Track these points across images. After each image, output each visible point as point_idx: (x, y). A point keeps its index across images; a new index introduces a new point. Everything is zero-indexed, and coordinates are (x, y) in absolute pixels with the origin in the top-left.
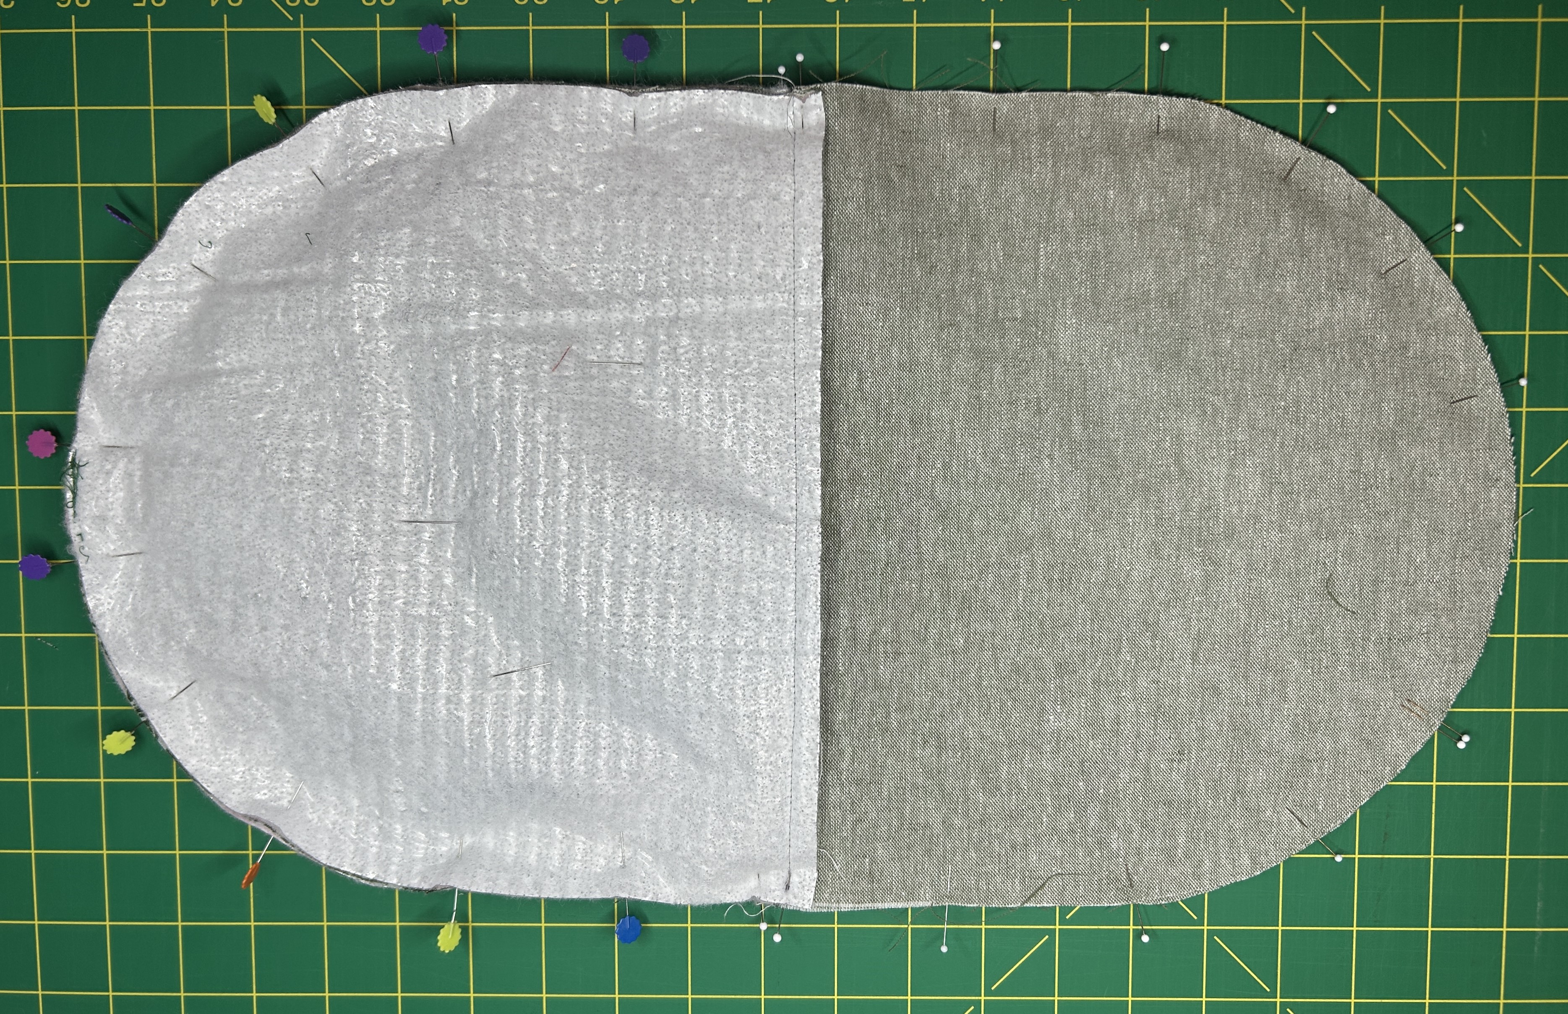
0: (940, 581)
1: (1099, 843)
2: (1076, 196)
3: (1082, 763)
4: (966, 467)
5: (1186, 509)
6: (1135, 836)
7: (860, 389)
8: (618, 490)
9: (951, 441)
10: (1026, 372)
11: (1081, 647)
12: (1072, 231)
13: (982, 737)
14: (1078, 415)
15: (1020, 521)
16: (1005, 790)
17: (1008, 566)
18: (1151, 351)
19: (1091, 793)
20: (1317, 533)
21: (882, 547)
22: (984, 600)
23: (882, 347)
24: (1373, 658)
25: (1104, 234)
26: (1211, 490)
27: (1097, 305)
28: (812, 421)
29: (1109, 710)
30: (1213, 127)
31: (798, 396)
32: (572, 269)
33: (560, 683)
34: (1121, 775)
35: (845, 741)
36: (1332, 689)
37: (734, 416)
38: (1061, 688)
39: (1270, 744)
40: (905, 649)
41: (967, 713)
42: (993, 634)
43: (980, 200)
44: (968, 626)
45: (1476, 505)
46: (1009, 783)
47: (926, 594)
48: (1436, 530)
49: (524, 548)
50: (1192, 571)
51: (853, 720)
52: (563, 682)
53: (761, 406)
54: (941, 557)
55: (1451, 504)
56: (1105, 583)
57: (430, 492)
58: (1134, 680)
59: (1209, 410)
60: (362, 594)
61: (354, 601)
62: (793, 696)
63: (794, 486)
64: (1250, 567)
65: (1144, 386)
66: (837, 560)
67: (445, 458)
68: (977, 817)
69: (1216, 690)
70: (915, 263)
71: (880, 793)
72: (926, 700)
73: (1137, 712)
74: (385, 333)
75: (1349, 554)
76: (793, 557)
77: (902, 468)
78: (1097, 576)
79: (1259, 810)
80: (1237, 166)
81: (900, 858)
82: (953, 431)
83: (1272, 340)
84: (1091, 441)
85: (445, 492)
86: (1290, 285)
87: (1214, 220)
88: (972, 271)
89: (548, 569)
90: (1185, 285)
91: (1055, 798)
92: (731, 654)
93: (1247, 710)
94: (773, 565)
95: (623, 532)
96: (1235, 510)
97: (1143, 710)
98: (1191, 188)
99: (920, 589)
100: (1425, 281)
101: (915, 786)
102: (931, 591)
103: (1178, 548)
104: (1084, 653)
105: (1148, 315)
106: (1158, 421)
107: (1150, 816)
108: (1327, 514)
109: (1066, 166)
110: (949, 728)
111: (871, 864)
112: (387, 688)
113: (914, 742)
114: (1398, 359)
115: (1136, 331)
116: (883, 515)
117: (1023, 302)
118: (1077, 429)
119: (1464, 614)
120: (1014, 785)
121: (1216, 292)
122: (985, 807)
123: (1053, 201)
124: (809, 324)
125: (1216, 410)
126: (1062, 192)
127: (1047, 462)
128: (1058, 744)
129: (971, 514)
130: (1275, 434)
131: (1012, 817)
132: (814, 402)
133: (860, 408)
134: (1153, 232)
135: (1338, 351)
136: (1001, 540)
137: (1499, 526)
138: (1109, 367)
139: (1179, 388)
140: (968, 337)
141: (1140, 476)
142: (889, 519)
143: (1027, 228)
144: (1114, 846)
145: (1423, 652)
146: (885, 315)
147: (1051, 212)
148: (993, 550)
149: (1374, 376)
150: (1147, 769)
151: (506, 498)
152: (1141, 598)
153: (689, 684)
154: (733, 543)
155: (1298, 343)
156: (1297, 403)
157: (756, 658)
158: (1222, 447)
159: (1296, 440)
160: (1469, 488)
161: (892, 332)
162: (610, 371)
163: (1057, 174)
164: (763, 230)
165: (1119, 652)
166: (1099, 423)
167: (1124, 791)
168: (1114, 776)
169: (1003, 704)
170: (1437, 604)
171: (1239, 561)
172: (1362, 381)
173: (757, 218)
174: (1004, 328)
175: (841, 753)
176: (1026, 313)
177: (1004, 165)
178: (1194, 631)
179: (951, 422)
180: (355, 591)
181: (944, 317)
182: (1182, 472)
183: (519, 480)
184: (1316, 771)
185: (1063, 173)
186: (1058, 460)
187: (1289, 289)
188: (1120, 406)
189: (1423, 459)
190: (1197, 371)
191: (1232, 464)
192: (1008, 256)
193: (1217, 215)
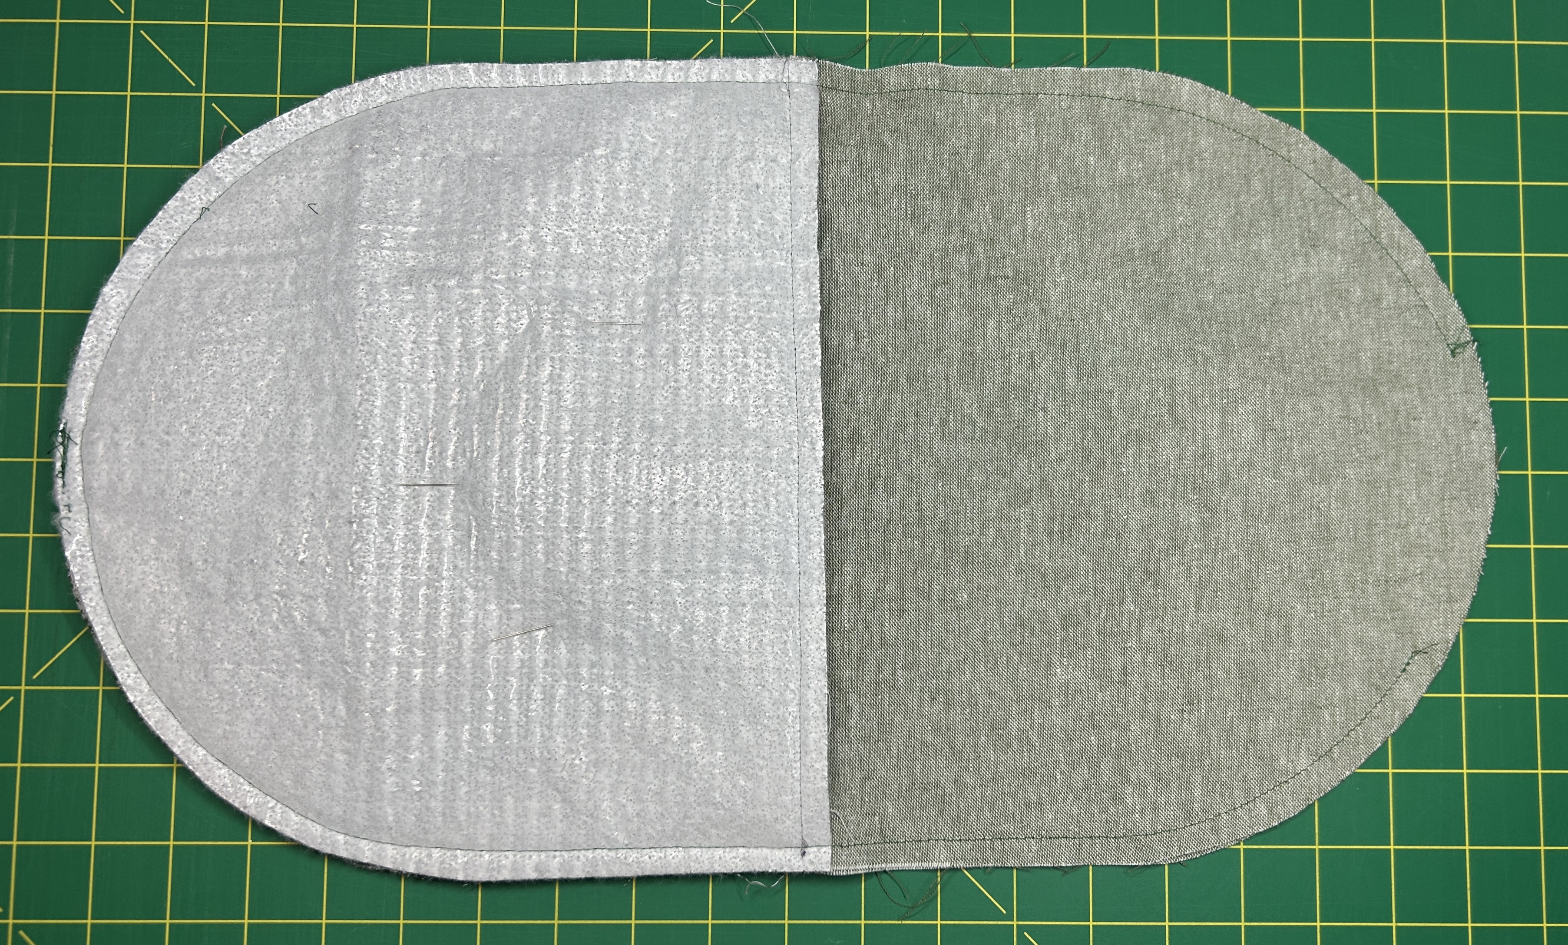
0: (942, 537)
1: (1114, 799)
2: (1059, 162)
3: (1092, 716)
4: (962, 422)
5: (1180, 458)
6: (1150, 790)
7: (857, 348)
8: (620, 446)
9: (947, 397)
10: (1019, 327)
11: (1085, 598)
12: (1057, 194)
13: (991, 693)
14: (1072, 367)
15: (1017, 475)
16: (1016, 746)
17: (1008, 519)
18: (1140, 304)
19: (1103, 746)
20: (1311, 479)
21: (884, 505)
22: (987, 555)
23: (877, 307)
24: (1373, 600)
25: (1088, 197)
26: (1206, 438)
27: (1085, 262)
28: (813, 374)
29: (1117, 662)
30: (1185, 98)
31: (799, 350)
32: (573, 231)
33: (562, 645)
34: (1132, 727)
35: (853, 698)
36: (1336, 631)
37: (735, 371)
38: (1066, 640)
39: (1278, 690)
40: (910, 606)
41: (974, 667)
42: (997, 589)
43: (968, 166)
44: (971, 581)
45: (1458, 447)
46: (1020, 741)
47: (929, 550)
48: (1424, 471)
49: (527, 507)
50: (1190, 517)
51: (860, 677)
52: (566, 644)
53: (762, 361)
54: (942, 513)
55: (1435, 447)
56: (1104, 534)
57: (429, 454)
58: (1139, 629)
59: (1200, 359)
60: (360, 557)
61: (352, 565)
62: (799, 649)
63: (796, 439)
64: (1246, 512)
65: (1135, 339)
66: (839, 518)
67: (445, 419)
68: (989, 776)
69: (1221, 638)
70: (908, 223)
71: (888, 750)
72: (931, 656)
73: (1144, 662)
74: (387, 296)
75: (1343, 498)
76: (796, 510)
77: (902, 427)
78: (1097, 525)
79: (1272, 758)
80: (1208, 134)
81: (912, 818)
82: (948, 387)
83: (1251, 295)
84: (1085, 392)
85: (444, 454)
86: (1266, 243)
87: (1189, 184)
88: (963, 231)
89: (551, 527)
90: (1166, 245)
91: (1067, 754)
92: (736, 605)
93: (1253, 657)
94: (776, 518)
95: (624, 488)
96: (1229, 456)
97: (1150, 659)
98: (1166, 154)
99: (923, 546)
100: (1391, 236)
101: (924, 744)
102: (933, 547)
103: (1173, 496)
104: (1088, 604)
105: (1134, 271)
106: (1151, 370)
107: (1164, 768)
108: (1320, 458)
109: (1048, 135)
110: (955, 683)
111: (881, 823)
112: (386, 653)
113: (921, 700)
114: (1373, 310)
115: (1124, 286)
116: (883, 473)
117: (1014, 262)
118: (1071, 381)
119: (1456, 554)
120: (1025, 740)
121: (1196, 253)
122: (996, 765)
123: (1037, 167)
124: (807, 279)
125: (1206, 359)
126: (1046, 159)
127: (1040, 414)
128: (1066, 695)
129: (970, 468)
130: (1265, 383)
131: (1025, 774)
132: (814, 356)
133: (858, 367)
134: (1132, 195)
135: (1314, 304)
136: (1001, 494)
137: (1482, 467)
138: (1100, 321)
139: (1169, 339)
140: (961, 295)
141: (1135, 426)
142: (889, 476)
143: (1013, 192)
144: (1129, 801)
145: (1419, 593)
146: (880, 275)
147: (1036, 178)
148: (992, 503)
149: (1351, 326)
150: (1158, 720)
151: (508, 456)
152: (1140, 547)
153: (695, 638)
154: (736, 496)
155: (1277, 297)
156: (1281, 354)
157: (762, 611)
158: (1214, 396)
159: (1286, 389)
160: (1451, 431)
161: (887, 291)
162: (612, 331)
163: (1040, 143)
164: (761, 191)
165: (1122, 602)
166: (1094, 375)
167: (1136, 743)
168: (1125, 728)
169: (1009, 659)
170: (1429, 545)
171: (1235, 505)
172: (1339, 333)
173: (756, 179)
174: (996, 286)
175: (849, 709)
176: (1017, 272)
177: (989, 134)
178: (1195, 578)
179: (947, 379)
180: (353, 554)
181: (937, 275)
182: (1176, 421)
183: (521, 437)
184: (1327, 717)
185: (1045, 141)
186: (1052, 413)
187: (1264, 247)
188: (1114, 359)
189: (1405, 404)
190: (1185, 323)
191: (1225, 412)
192: (996, 218)
193: (1192, 180)
